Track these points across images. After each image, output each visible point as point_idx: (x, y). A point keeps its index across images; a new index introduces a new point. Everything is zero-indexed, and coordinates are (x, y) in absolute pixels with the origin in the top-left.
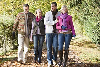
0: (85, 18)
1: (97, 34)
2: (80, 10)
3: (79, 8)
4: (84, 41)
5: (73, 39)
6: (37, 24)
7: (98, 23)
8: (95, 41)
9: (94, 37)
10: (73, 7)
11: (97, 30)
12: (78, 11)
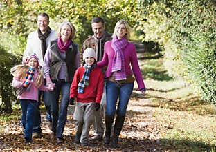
0: (184, 34)
1: (212, 78)
2: (173, 13)
3: (169, 5)
6: (60, 57)
8: (210, 97)
9: (206, 86)
10: (151, 3)
11: (212, 68)
12: (167, 13)
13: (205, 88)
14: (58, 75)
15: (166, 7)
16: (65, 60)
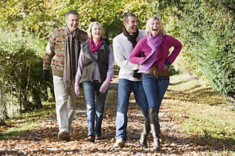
0: (195, 33)
1: (223, 72)
2: (184, 15)
3: (181, 8)
4: (197, 89)
5: (171, 84)
7: (227, 46)
8: (221, 88)
9: (218, 79)
10: (165, 7)
11: (223, 63)
12: (179, 16)
13: (217, 81)
14: (92, 77)
15: (179, 10)
16: (97, 61)
